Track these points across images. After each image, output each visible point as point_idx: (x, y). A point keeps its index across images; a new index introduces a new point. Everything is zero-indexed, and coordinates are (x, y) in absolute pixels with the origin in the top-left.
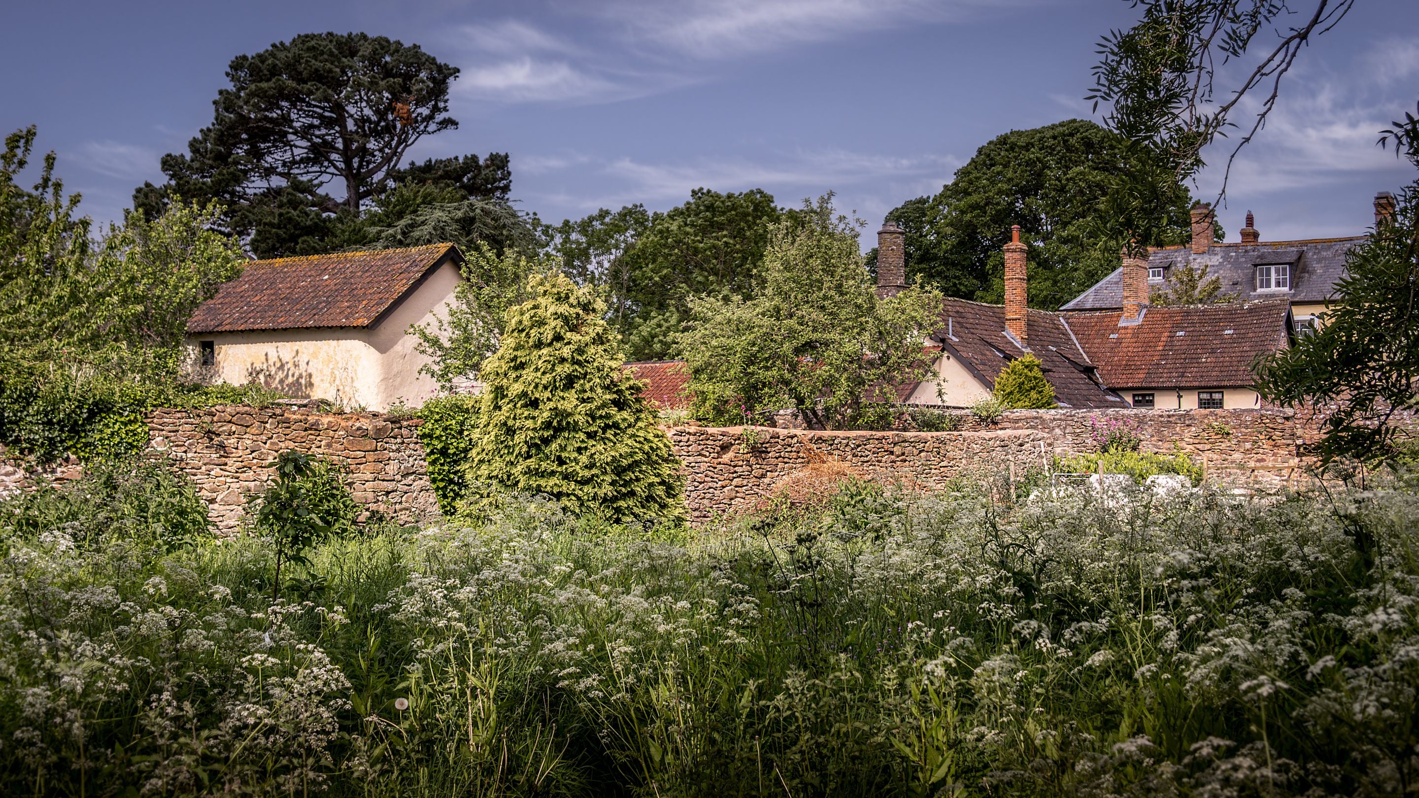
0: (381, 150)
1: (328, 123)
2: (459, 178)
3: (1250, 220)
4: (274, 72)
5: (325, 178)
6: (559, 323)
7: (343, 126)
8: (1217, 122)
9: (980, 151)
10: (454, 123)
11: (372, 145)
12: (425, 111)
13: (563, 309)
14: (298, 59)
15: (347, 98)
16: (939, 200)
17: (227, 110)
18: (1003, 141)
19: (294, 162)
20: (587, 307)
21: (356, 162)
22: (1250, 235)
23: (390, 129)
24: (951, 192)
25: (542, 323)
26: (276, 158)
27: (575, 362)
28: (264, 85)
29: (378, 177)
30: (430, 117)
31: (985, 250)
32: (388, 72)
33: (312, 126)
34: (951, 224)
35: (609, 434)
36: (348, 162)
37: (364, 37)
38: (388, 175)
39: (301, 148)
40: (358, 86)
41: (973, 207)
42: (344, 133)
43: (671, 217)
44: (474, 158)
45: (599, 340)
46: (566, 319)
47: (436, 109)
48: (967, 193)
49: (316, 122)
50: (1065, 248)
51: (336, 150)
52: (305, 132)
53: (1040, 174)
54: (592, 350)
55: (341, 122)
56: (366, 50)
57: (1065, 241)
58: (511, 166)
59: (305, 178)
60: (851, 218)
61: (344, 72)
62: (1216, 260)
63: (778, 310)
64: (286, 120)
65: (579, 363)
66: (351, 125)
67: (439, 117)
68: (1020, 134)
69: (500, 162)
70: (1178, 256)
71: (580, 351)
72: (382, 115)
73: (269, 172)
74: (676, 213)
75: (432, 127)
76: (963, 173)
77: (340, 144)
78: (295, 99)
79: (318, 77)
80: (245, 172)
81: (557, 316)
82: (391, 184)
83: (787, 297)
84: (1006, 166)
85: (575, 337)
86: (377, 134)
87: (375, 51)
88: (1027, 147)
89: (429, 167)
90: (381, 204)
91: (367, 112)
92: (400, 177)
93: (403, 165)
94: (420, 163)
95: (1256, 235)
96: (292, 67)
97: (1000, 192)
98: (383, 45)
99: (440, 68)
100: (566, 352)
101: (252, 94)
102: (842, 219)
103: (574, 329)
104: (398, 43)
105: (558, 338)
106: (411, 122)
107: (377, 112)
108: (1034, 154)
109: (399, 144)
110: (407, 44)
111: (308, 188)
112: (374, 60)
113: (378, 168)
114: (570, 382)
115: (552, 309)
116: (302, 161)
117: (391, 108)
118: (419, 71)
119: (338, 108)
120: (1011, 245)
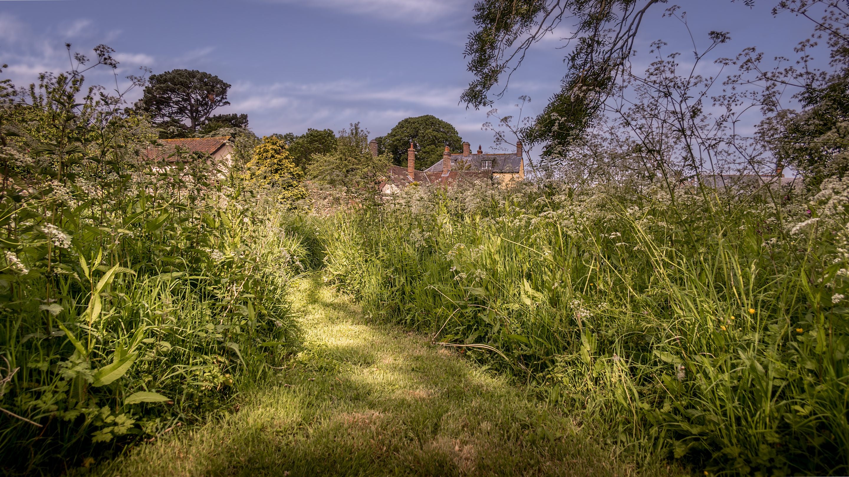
0: (203, 111)
1: (185, 100)
2: (230, 121)
3: (480, 148)
4: (165, 81)
5: (184, 118)
6: (273, 151)
7: (190, 101)
8: (503, 67)
9: (399, 123)
10: (229, 103)
11: (200, 109)
12: (219, 99)
13: (275, 147)
14: (174, 77)
15: (192, 92)
16: (386, 138)
17: (148, 93)
18: (406, 121)
19: (172, 113)
20: (283, 147)
21: (194, 114)
22: (480, 152)
23: (206, 104)
24: (391, 135)
25: (267, 151)
26: (166, 111)
27: (278, 164)
28: (162, 85)
29: (202, 119)
30: (220, 101)
31: (400, 154)
32: (206, 84)
33: (179, 101)
34: (389, 145)
35: (290, 188)
36: (192, 114)
37: (198, 72)
38: (206, 119)
39: (175, 108)
40: (195, 88)
41: (397, 140)
42: (190, 104)
43: (301, 137)
44: (236, 115)
45: (287, 158)
46: (275, 151)
47: (222, 98)
48: (395, 136)
49: (180, 99)
50: (424, 155)
51: (188, 110)
52: (177, 103)
53: (417, 132)
54: (284, 161)
55: (189, 100)
56: (199, 76)
57: (425, 153)
58: (248, 119)
59: (177, 118)
60: (365, 130)
61: (190, 83)
62: (470, 159)
63: (341, 158)
64: (170, 98)
65: (280, 165)
66: (193, 101)
67: (224, 101)
68: (411, 118)
69: (244, 117)
70: (459, 157)
71: (280, 161)
72: (204, 99)
73: (164, 115)
74: (303, 137)
75: (221, 104)
76: (394, 130)
77: (189, 108)
78: (173, 91)
79: (182, 84)
80: (155, 115)
81: (272, 149)
82: (207, 122)
83: (344, 154)
84: (407, 128)
85: (279, 156)
86: (202, 106)
87: (202, 77)
88: (414, 123)
89: (220, 117)
90: (203, 128)
91: (199, 97)
92: (209, 119)
93: (211, 116)
94: (217, 115)
95: (482, 152)
96: (172, 80)
97: (405, 136)
98: (205, 75)
99: (224, 84)
100: (275, 161)
101: (157, 89)
102: (362, 131)
103: (278, 154)
104: (210, 75)
105: (273, 156)
106: (214, 102)
107: (202, 97)
108: (416, 125)
109: (210, 108)
110: (213, 75)
111: (177, 122)
112: (201, 80)
113: (202, 116)
114: (276, 171)
115: (271, 147)
116: (175, 113)
117: (207, 97)
118: (217, 85)
119: (188, 95)
120: (410, 149)
